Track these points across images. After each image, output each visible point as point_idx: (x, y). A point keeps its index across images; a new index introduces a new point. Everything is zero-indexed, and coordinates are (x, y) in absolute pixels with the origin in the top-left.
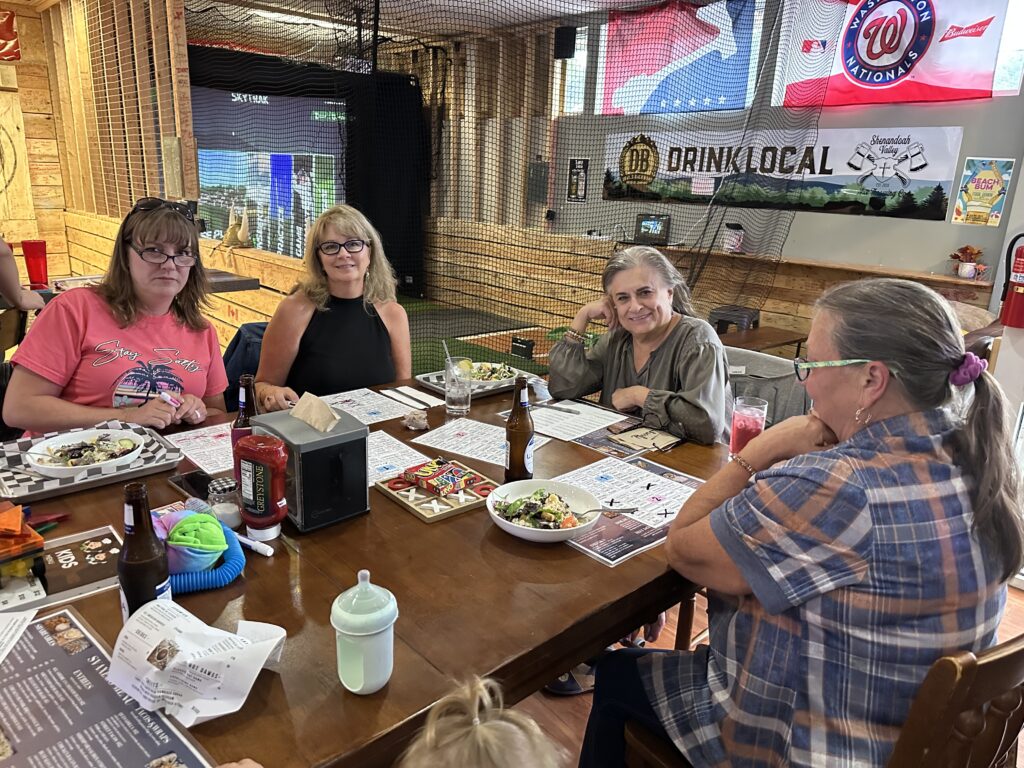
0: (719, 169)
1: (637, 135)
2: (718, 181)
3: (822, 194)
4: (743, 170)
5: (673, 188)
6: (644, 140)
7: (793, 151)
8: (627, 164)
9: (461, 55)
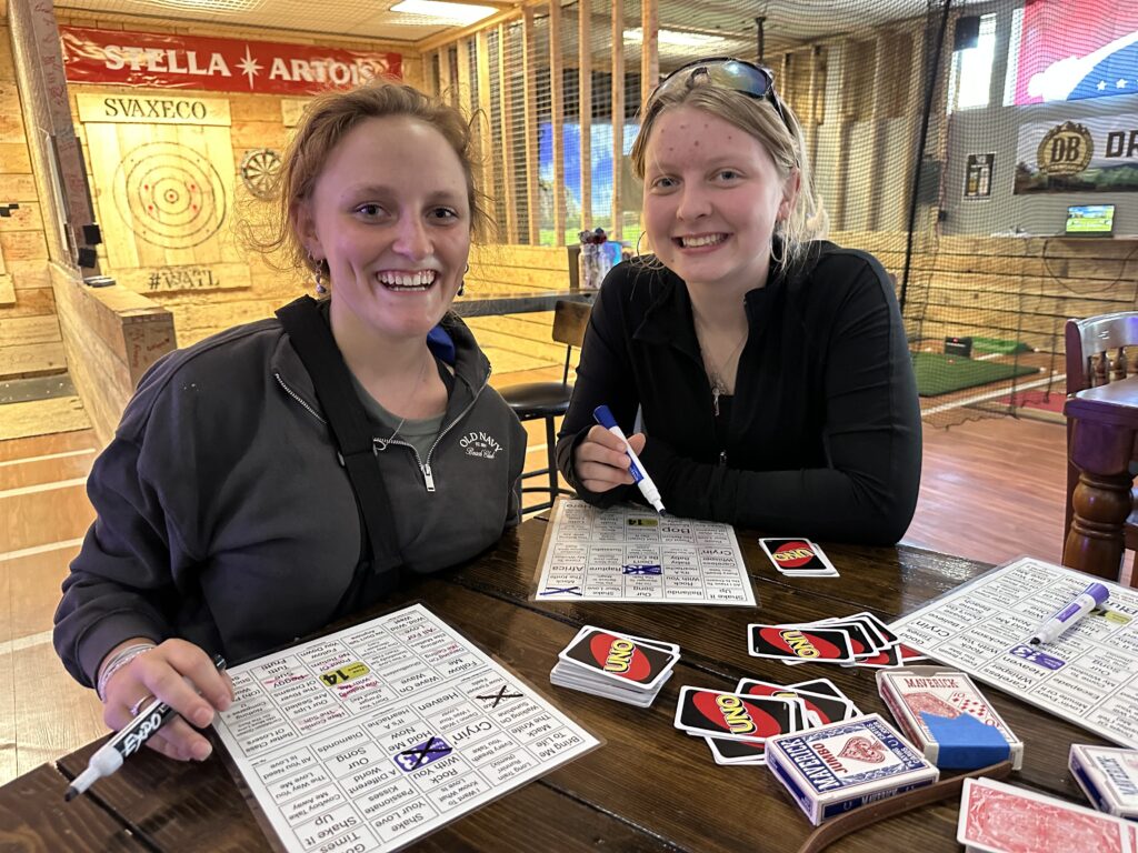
1: (1060, 124)
5: (1114, 176)
6: (1071, 127)
8: (1047, 155)
9: (821, 59)
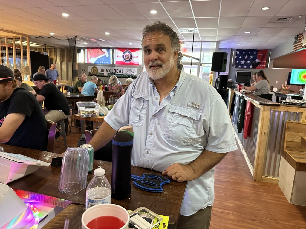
0: (108, 72)
1: (94, 66)
2: (108, 74)
3: (122, 75)
4: (111, 72)
5: (101, 75)
6: (95, 67)
7: (118, 70)
8: (92, 71)
9: (55, 50)
